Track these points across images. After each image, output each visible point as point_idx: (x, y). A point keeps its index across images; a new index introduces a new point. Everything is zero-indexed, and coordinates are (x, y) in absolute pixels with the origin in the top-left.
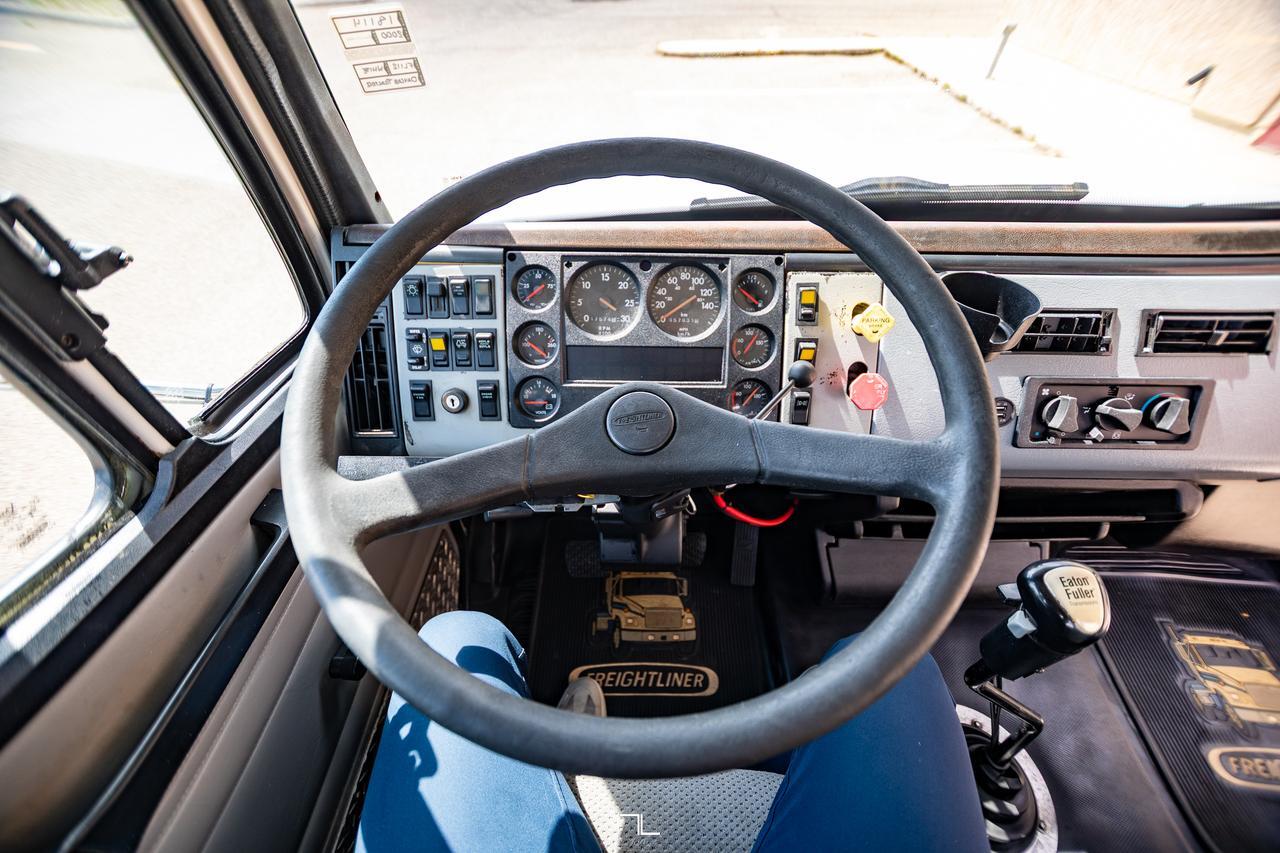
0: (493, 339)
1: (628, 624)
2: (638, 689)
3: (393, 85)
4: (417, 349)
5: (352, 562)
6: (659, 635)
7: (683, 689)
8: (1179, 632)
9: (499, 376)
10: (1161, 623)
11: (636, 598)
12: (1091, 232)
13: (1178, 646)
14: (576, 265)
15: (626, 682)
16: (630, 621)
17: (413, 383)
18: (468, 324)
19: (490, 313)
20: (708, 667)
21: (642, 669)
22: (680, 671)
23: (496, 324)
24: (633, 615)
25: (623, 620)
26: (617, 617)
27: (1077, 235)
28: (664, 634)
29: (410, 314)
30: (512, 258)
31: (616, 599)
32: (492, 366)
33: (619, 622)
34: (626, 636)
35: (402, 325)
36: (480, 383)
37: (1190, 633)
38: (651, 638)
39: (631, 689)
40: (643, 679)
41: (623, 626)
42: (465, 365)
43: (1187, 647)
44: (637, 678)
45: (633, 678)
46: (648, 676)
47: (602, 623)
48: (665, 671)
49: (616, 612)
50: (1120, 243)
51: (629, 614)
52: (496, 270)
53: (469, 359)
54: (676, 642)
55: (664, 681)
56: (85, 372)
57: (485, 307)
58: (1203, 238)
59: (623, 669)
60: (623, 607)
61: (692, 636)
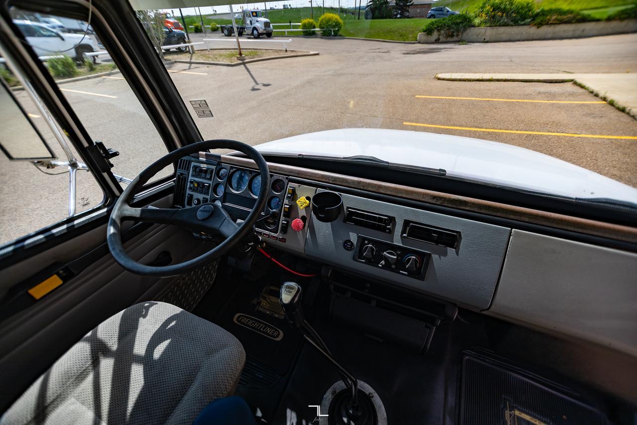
0: (209, 187)
1: (263, 305)
2: (254, 328)
3: (205, 116)
4: (192, 185)
5: (118, 222)
6: (271, 312)
7: (268, 334)
8: (512, 407)
9: (208, 197)
10: (505, 399)
11: (270, 297)
12: (391, 188)
13: (507, 413)
14: (234, 170)
15: (252, 324)
16: (264, 304)
17: (189, 194)
18: (204, 181)
19: (210, 179)
20: (281, 330)
21: (259, 322)
22: (271, 328)
23: (211, 182)
24: (266, 302)
25: (262, 303)
26: (261, 301)
27: (386, 188)
28: (273, 313)
29: (192, 176)
30: (219, 165)
31: (264, 295)
32: (208, 194)
33: (261, 303)
34: (260, 309)
35: (190, 178)
36: (204, 198)
37: (519, 410)
38: (268, 312)
39: (252, 327)
40: (257, 325)
41: (261, 305)
42: (201, 192)
43: (514, 417)
44: (256, 324)
45: (255, 324)
46: (260, 325)
47: (255, 302)
48: (266, 325)
49: (261, 299)
50: (402, 193)
51: (265, 301)
52: (214, 167)
53: (202, 191)
54: (276, 317)
55: (263, 329)
56: (105, 175)
57: (209, 177)
58: (434, 197)
59: (253, 319)
60: (265, 298)
61: (282, 317)
